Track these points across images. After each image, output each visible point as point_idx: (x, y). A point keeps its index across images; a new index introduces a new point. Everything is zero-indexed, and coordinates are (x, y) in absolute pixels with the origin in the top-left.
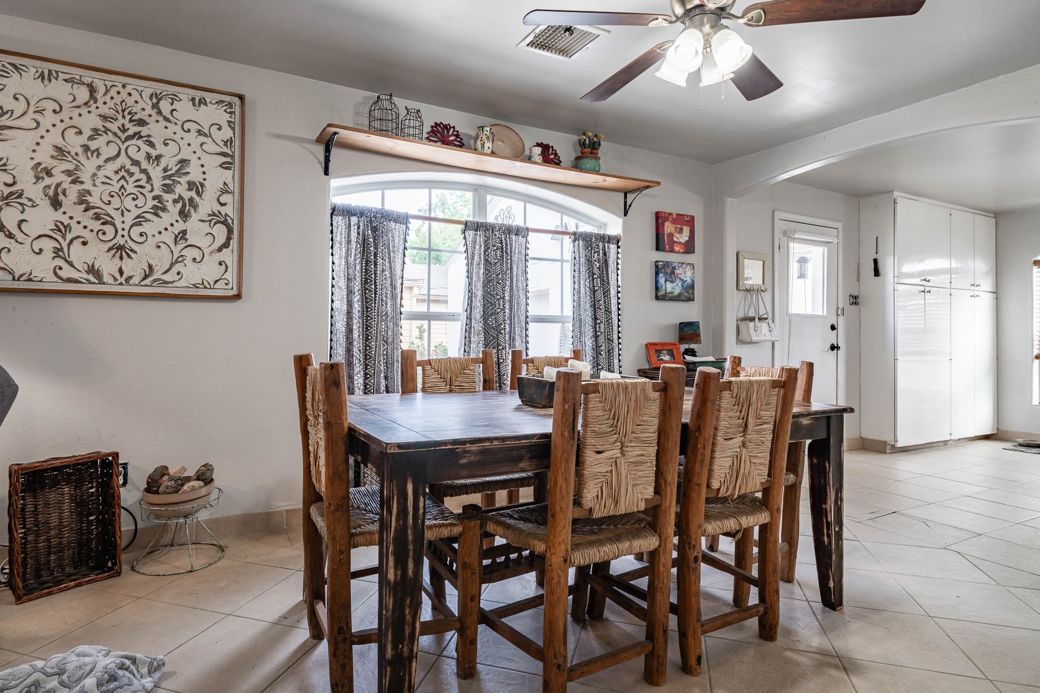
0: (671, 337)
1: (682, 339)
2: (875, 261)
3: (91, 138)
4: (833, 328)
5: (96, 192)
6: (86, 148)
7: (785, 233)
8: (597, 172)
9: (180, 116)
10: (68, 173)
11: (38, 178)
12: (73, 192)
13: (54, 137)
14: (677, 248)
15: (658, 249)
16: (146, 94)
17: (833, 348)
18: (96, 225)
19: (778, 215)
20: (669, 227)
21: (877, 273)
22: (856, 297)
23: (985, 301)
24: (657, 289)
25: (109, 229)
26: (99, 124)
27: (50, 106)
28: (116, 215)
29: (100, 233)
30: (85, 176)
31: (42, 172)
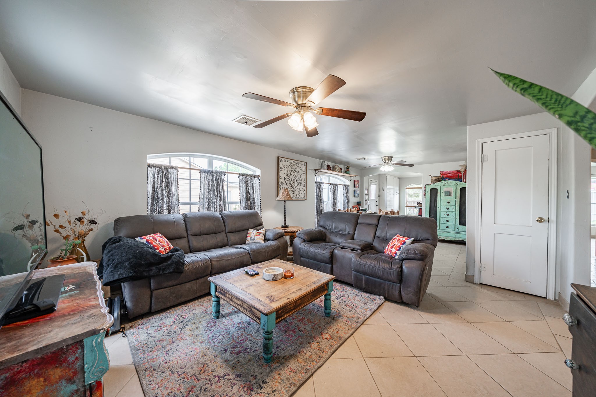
0: (356, 205)
1: (358, 205)
2: (383, 188)
3: (291, 172)
4: (376, 202)
5: (292, 182)
6: (290, 174)
7: (370, 183)
8: (349, 174)
9: (300, 167)
10: (288, 179)
11: (285, 180)
12: (289, 181)
13: (286, 172)
14: (357, 187)
15: (354, 187)
16: (296, 163)
17: (376, 205)
18: (291, 188)
19: (370, 179)
20: (356, 183)
21: (383, 191)
22: (379, 195)
23: (398, 195)
24: (354, 195)
25: (293, 188)
26: (291, 169)
27: (286, 166)
28: (293, 185)
29: (292, 190)
30: (290, 179)
31: (285, 178)
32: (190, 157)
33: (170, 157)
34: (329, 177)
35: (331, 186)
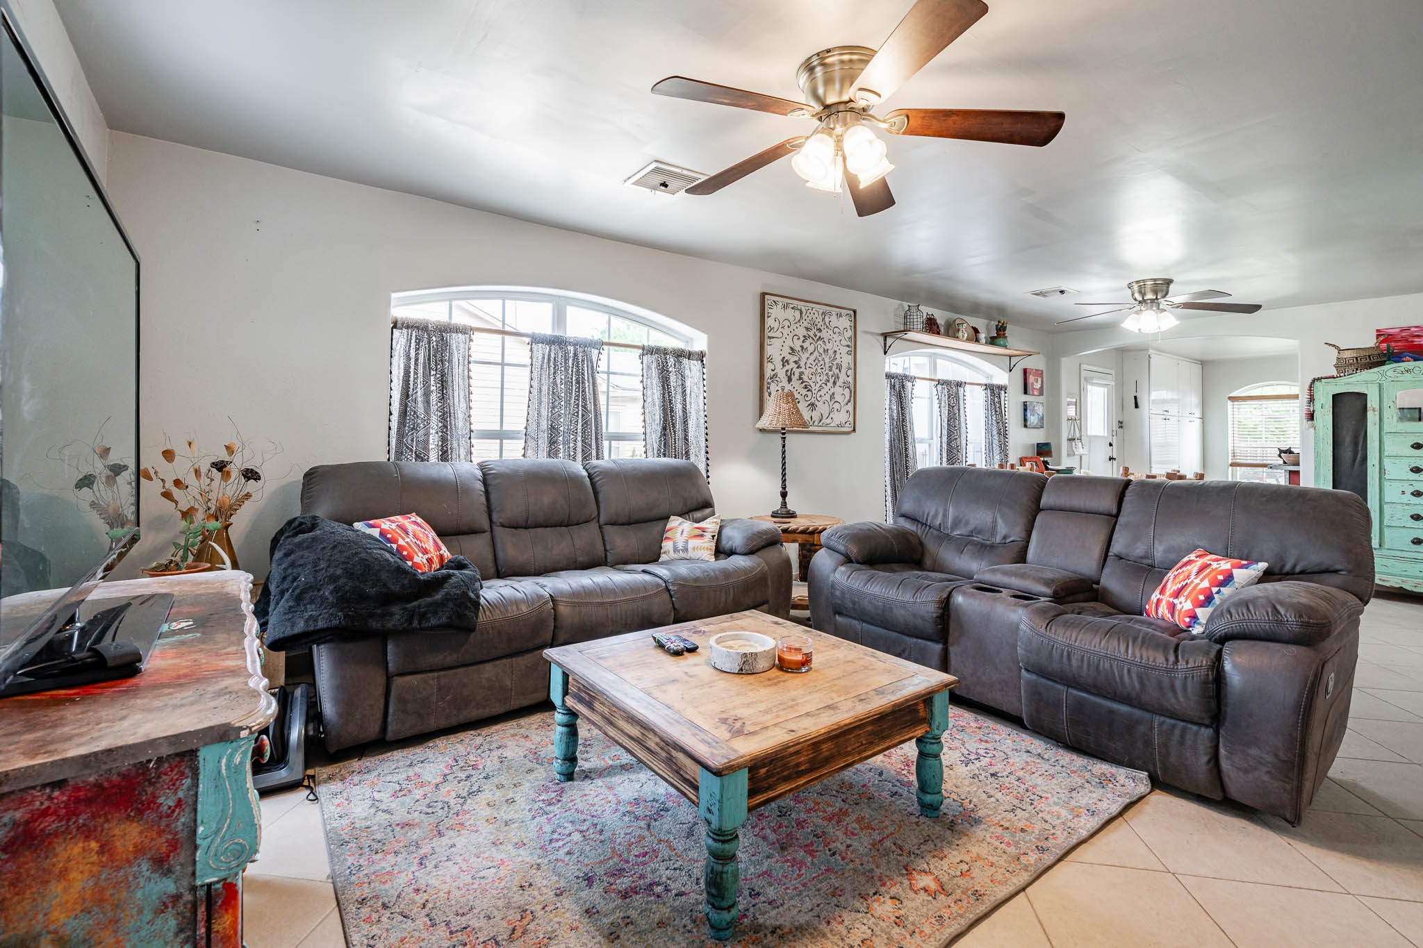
0: (1032, 453)
1: (1040, 454)
2: (1135, 397)
3: (803, 342)
4: (1111, 445)
5: (806, 372)
6: (802, 347)
7: (1086, 379)
8: (1005, 347)
9: (833, 324)
10: (796, 362)
11: (783, 366)
12: (797, 372)
13: (789, 343)
14: (1036, 393)
15: (1026, 392)
16: (821, 311)
17: (1111, 459)
18: (804, 392)
19: (1084, 367)
20: (1031, 379)
21: (1137, 406)
22: (1121, 423)
23: (1197, 424)
24: (1025, 420)
25: (809, 393)
26: (805, 332)
27: (787, 323)
28: (813, 385)
29: (807, 399)
30: (802, 364)
31: (785, 362)
32: (504, 300)
33: (450, 301)
34: (933, 358)
35: (939, 387)
